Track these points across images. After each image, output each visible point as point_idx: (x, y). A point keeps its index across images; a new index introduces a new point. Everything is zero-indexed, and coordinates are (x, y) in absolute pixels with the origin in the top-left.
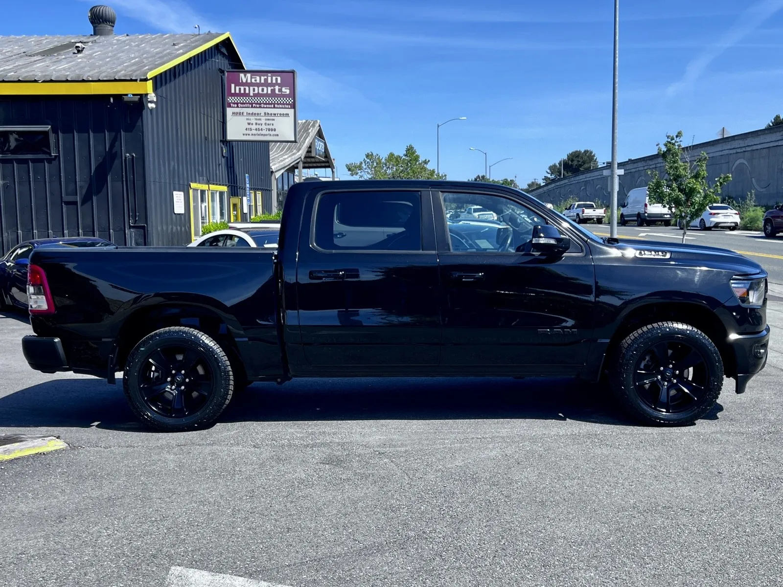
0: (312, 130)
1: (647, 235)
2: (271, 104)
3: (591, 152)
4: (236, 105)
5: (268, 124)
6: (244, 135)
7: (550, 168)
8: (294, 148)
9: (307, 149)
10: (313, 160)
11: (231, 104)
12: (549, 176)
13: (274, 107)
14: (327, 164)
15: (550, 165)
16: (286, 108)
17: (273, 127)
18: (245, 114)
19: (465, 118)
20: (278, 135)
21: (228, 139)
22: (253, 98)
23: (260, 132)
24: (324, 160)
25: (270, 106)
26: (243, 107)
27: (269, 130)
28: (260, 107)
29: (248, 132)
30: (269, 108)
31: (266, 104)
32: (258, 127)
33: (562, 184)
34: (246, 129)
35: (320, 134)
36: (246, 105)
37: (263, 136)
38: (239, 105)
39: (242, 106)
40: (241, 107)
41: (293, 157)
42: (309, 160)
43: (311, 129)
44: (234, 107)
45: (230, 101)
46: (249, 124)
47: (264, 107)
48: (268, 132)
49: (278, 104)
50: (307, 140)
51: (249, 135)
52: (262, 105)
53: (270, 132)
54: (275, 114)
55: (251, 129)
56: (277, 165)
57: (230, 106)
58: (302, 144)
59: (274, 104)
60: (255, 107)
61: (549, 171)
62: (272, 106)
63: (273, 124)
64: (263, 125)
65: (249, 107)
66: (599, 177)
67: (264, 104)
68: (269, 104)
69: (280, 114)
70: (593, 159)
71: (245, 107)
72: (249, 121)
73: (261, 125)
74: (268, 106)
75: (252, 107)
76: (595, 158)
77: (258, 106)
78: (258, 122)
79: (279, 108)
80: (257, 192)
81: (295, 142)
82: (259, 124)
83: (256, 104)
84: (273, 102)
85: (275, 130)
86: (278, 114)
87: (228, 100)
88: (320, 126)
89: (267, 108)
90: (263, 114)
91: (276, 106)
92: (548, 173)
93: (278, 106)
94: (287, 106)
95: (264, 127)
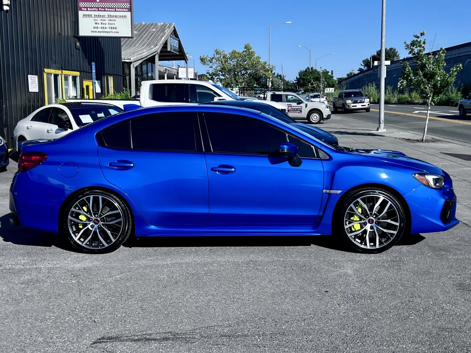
0: (167, 31)
1: (420, 112)
2: (113, 8)
3: (395, 50)
4: (86, 9)
5: (111, 24)
6: (92, 32)
7: (364, 61)
8: (152, 44)
9: (162, 45)
10: (168, 54)
11: (82, 8)
12: (363, 67)
13: (115, 11)
14: (182, 57)
15: (363, 60)
16: (124, 11)
17: (114, 26)
18: (93, 16)
19: (291, 22)
20: (118, 32)
21: (80, 35)
22: (99, 4)
23: (105, 30)
24: (178, 54)
25: (112, 10)
26: (91, 11)
27: (112, 28)
28: (105, 11)
29: (95, 30)
30: (111, 11)
31: (109, 8)
32: (103, 26)
33: (369, 74)
34: (94, 28)
35: (175, 33)
36: (94, 9)
37: (107, 33)
38: (89, 9)
39: (90, 9)
40: (90, 11)
41: (150, 51)
42: (164, 54)
43: (167, 29)
44: (84, 10)
45: (81, 6)
46: (96, 23)
47: (107, 11)
48: (110, 30)
49: (118, 8)
50: (163, 38)
51: (96, 32)
52: (106, 9)
53: (113, 30)
54: (116, 16)
55: (98, 28)
56: (135, 57)
57: (81, 10)
58: (159, 41)
59: (115, 8)
60: (100, 11)
61: (363, 64)
62: (114, 10)
63: (114, 24)
64: (107, 24)
65: (96, 11)
66: (395, 68)
67: (108, 8)
68: (111, 8)
69: (120, 16)
70: (396, 55)
71: (93, 11)
72: (96, 22)
73: (106, 24)
74: (110, 10)
75: (98, 10)
76: (398, 54)
77: (103, 10)
78: (103, 22)
79: (119, 11)
80: (109, 77)
81: (132, 37)
82: (104, 24)
83: (101, 8)
84: (115, 7)
85: (116, 28)
86: (118, 16)
87: (80, 5)
88: (174, 27)
89: (110, 11)
90: (107, 16)
91: (117, 10)
92: (362, 65)
93: (118, 10)
94: (125, 10)
95: (107, 26)
